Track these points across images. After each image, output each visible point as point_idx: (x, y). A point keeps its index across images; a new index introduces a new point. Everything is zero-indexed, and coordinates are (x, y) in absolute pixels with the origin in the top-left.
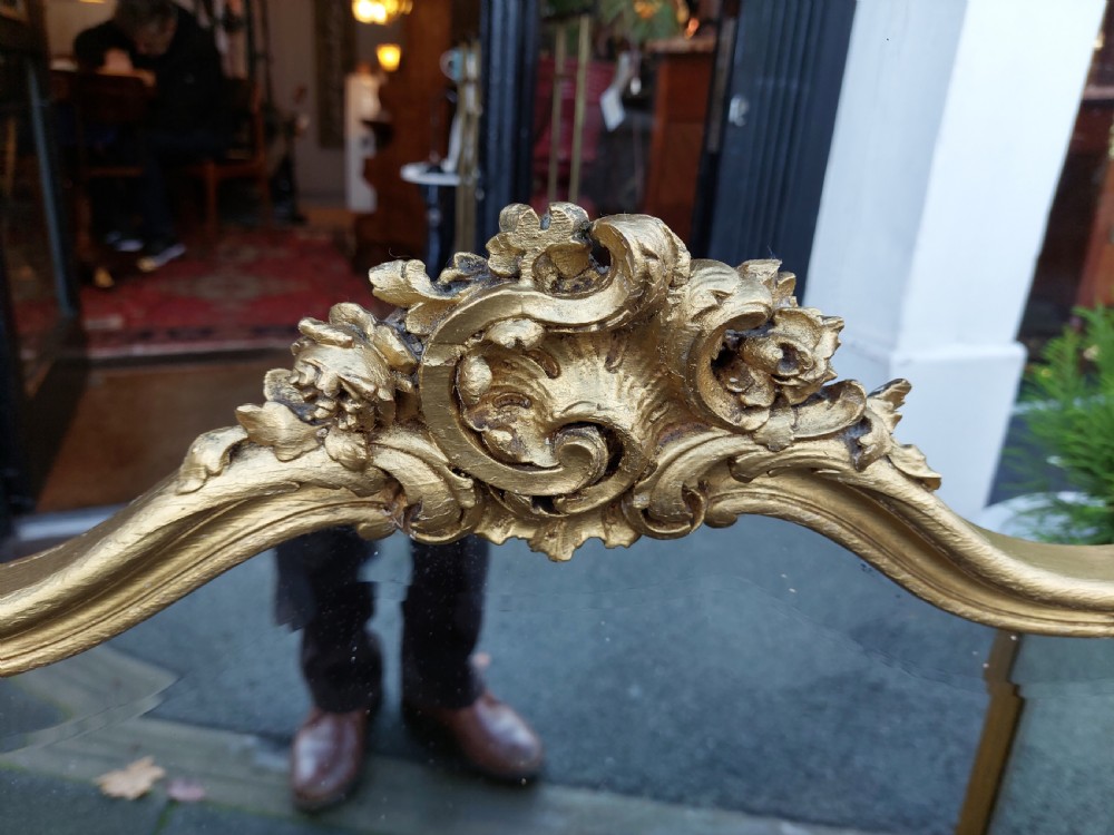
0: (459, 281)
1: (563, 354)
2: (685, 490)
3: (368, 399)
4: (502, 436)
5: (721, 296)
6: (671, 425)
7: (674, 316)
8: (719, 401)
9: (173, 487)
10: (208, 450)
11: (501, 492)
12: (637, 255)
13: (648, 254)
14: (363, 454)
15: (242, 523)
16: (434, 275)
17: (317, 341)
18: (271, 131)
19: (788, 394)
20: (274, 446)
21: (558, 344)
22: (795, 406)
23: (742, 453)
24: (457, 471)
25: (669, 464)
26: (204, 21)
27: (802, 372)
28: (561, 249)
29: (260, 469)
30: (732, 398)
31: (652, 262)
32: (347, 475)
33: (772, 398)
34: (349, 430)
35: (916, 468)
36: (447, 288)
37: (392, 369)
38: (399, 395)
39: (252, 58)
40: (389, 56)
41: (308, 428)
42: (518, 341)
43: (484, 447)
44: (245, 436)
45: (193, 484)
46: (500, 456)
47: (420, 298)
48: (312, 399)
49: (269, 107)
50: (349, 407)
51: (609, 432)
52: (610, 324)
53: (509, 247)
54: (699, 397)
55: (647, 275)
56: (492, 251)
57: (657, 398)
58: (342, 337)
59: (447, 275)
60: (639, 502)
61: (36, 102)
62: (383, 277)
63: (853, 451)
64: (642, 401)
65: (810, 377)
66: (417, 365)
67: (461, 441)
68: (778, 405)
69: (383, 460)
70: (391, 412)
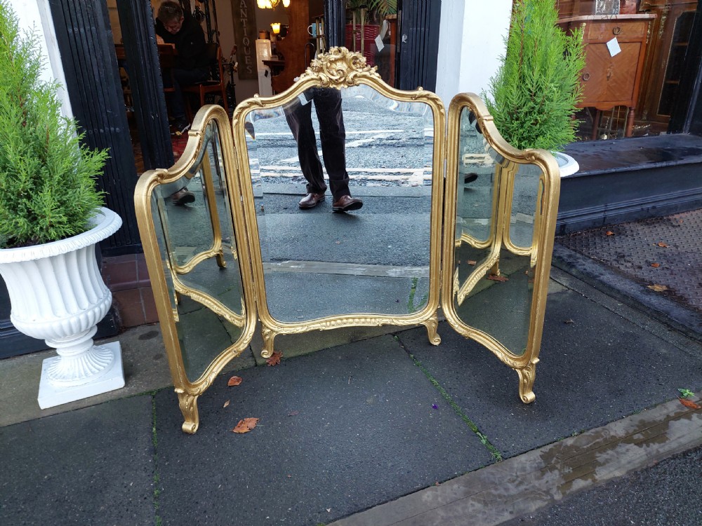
0: (327, 55)
3: (318, 68)
4: (331, 72)
5: (351, 55)
6: (350, 71)
7: (347, 57)
8: (354, 67)
13: (343, 51)
14: (318, 75)
17: (313, 62)
19: (361, 66)
20: (309, 75)
21: (336, 61)
22: (363, 68)
24: (327, 77)
25: (350, 75)
27: (362, 63)
28: (336, 51)
29: (307, 78)
32: (316, 78)
34: (316, 72)
35: (377, 76)
37: (320, 65)
38: (321, 68)
40: (276, 28)
41: (312, 72)
42: (332, 60)
44: (306, 74)
46: (331, 75)
47: (323, 57)
48: (312, 69)
50: (316, 69)
51: (342, 71)
52: (340, 58)
53: (331, 51)
54: (351, 67)
55: (343, 53)
57: (347, 67)
58: (315, 62)
59: (325, 54)
62: (319, 56)
63: (369, 73)
67: (327, 73)
68: (360, 68)
69: (320, 75)
70: (320, 70)
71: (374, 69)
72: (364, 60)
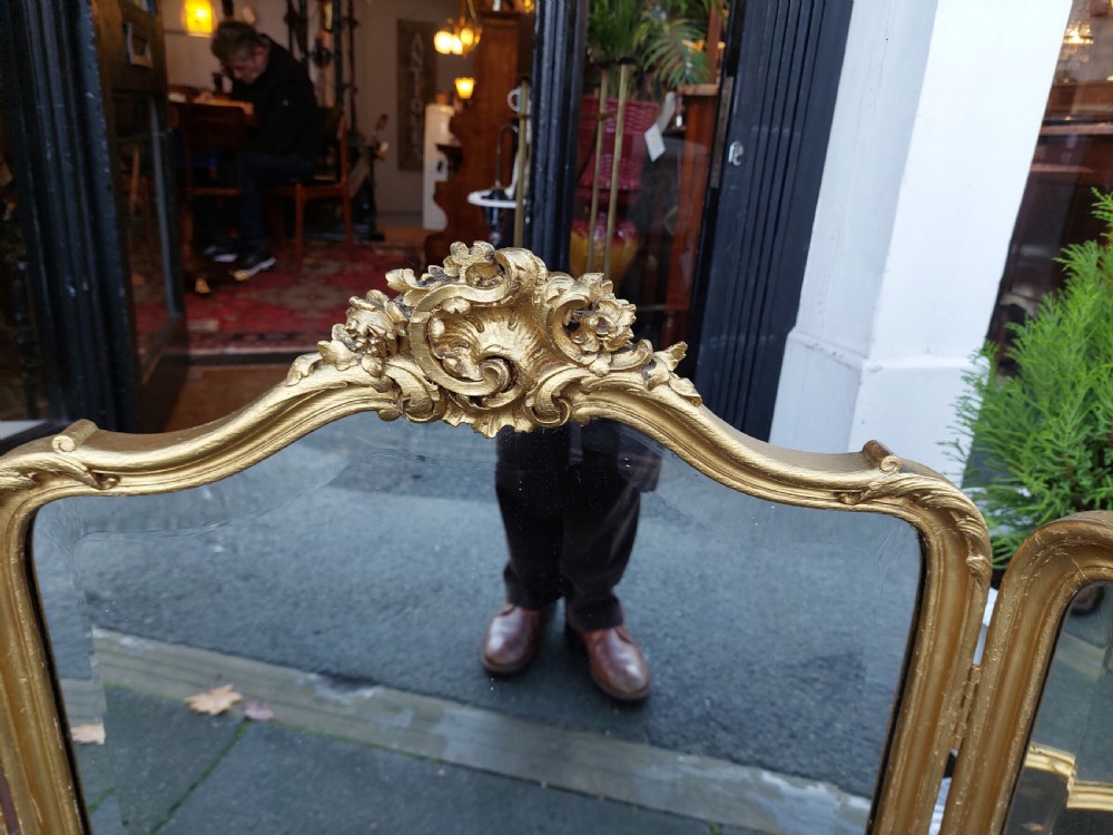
0: (430, 280)
1: (486, 320)
2: (552, 396)
3: (383, 338)
4: (452, 362)
5: (561, 291)
6: (547, 361)
7: (538, 301)
8: (568, 347)
9: (284, 383)
10: (302, 365)
11: (454, 394)
12: (513, 268)
13: (519, 268)
14: (380, 368)
15: (317, 406)
16: (418, 276)
17: (358, 308)
18: (354, 156)
19: (605, 345)
20: (335, 363)
21: (477, 313)
22: (613, 353)
23: (583, 377)
24: (430, 381)
25: (543, 383)
26: (298, 55)
27: (610, 333)
28: (480, 265)
29: (328, 376)
30: (576, 347)
31: (521, 272)
32: (372, 379)
33: (598, 348)
34: (373, 355)
35: (684, 390)
36: (425, 283)
37: (396, 324)
38: (399, 339)
39: (339, 89)
40: (465, 87)
41: (353, 354)
42: (456, 311)
43: (444, 369)
44: (321, 358)
45: (294, 381)
46: (451, 373)
47: (411, 288)
48: (354, 339)
49: (353, 133)
50: (373, 342)
51: (507, 361)
52: (502, 302)
53: (454, 264)
54: (556, 345)
55: (518, 278)
56: (446, 265)
57: (535, 346)
58: (372, 307)
59: (425, 277)
60: (529, 403)
61: (156, 134)
62: (392, 278)
63: (645, 379)
64: (527, 347)
65: (613, 336)
66: (408, 322)
67: (432, 364)
68: (601, 351)
69: (391, 373)
70: (394, 346)
71: (666, 360)
72: (622, 316)
